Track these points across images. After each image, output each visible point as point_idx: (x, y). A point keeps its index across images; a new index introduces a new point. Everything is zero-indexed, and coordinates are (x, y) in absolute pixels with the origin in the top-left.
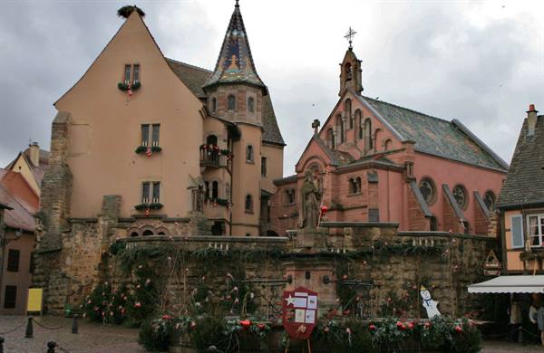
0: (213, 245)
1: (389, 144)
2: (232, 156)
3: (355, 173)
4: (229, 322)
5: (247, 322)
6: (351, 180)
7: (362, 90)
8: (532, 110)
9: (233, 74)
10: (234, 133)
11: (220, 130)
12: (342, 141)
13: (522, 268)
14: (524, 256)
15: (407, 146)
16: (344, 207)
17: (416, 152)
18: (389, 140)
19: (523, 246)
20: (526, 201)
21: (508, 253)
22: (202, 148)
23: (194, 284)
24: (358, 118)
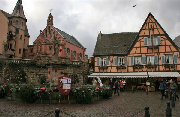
0: (14, 61)
1: (60, 39)
2: (16, 37)
3: (51, 45)
4: (36, 88)
5: (43, 89)
6: (50, 47)
7: (53, 24)
8: (100, 33)
9: (18, 15)
10: (17, 31)
11: (13, 29)
12: (47, 37)
13: (99, 71)
14: (100, 68)
15: (65, 39)
16: (47, 54)
17: (67, 41)
18: (60, 38)
19: (99, 66)
20: (101, 54)
21: (95, 67)
22: (8, 33)
23: (7, 73)
24: (51, 31)
